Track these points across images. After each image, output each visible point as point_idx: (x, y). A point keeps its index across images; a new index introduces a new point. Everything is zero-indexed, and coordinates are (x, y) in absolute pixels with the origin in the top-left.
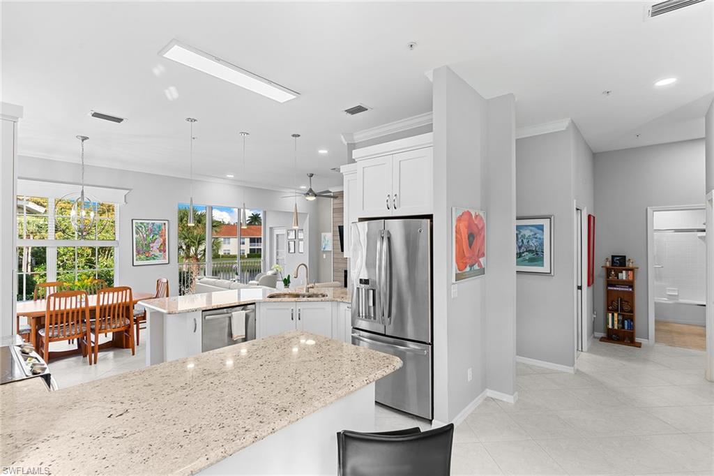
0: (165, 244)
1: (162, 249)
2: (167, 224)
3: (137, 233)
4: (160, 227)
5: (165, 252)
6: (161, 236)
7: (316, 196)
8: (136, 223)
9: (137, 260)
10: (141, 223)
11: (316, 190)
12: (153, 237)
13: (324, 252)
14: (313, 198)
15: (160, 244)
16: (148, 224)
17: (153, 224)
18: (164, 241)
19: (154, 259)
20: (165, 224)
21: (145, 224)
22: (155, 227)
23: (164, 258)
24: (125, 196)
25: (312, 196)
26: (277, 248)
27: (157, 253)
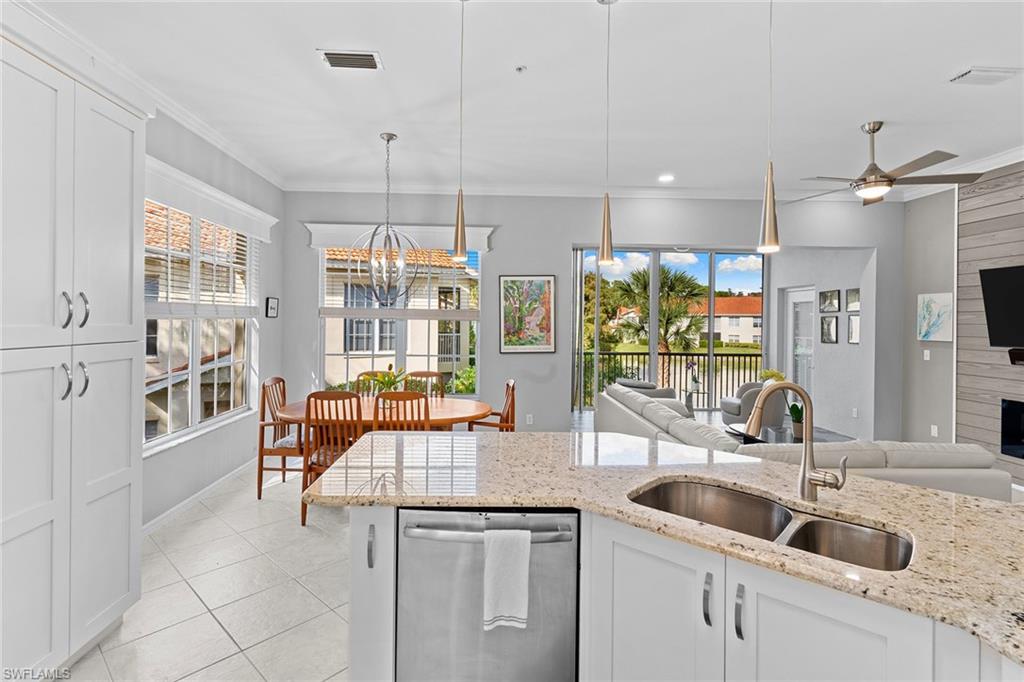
0: (549, 318)
1: (544, 326)
2: (552, 283)
3: (506, 299)
4: (540, 287)
5: (549, 331)
6: (543, 304)
7: (891, 181)
8: (506, 281)
9: (505, 343)
10: (512, 282)
11: (887, 168)
12: (530, 305)
13: (926, 344)
14: (882, 190)
15: (541, 317)
16: (522, 282)
17: (531, 282)
18: (548, 311)
19: (532, 343)
20: (549, 282)
21: (518, 284)
22: (534, 288)
23: (548, 343)
24: (489, 237)
25: (876, 182)
26: (795, 335)
27: (537, 333)
